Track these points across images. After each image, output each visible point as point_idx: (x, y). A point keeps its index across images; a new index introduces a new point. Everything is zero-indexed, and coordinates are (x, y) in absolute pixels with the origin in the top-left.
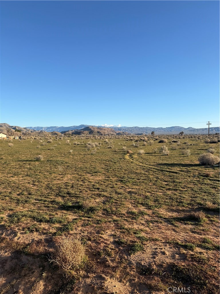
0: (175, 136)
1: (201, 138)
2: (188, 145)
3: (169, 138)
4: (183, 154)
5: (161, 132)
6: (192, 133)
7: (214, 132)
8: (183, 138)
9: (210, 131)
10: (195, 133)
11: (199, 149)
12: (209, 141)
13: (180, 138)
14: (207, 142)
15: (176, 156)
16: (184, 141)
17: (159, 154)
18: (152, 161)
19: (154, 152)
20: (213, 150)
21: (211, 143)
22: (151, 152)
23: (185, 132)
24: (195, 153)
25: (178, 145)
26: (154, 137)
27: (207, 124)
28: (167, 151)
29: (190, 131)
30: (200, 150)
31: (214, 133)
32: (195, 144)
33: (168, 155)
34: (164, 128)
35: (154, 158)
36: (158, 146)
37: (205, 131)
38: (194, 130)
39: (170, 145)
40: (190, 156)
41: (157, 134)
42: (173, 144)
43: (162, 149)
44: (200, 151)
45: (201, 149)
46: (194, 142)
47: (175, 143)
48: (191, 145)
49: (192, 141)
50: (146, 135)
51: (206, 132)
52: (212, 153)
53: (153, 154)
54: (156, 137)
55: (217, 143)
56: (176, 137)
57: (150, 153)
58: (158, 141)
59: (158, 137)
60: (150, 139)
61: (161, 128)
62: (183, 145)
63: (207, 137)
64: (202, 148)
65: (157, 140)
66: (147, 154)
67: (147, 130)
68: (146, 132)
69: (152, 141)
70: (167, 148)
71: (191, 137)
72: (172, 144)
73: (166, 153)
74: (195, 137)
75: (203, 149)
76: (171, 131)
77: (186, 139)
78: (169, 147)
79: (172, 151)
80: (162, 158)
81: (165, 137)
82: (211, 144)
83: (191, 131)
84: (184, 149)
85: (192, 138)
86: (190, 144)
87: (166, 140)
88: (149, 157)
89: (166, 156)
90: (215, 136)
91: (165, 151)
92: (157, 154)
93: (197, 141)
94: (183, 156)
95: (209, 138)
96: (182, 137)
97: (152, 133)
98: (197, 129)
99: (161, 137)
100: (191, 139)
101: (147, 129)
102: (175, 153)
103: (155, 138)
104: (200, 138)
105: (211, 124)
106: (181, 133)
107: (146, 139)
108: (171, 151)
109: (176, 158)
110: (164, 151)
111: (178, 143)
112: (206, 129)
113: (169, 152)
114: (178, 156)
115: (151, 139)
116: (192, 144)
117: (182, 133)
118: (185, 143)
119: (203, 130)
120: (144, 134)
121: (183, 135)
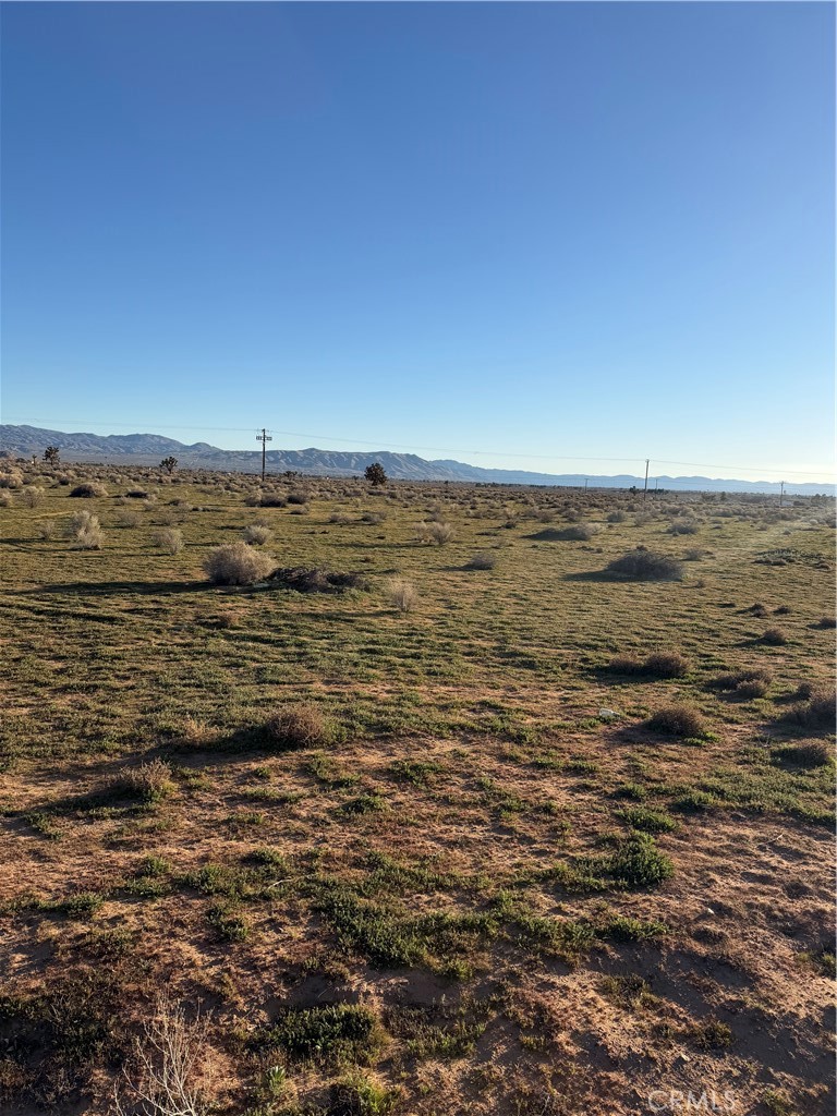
0: (143, 472)
1: (237, 487)
2: (183, 511)
3: (118, 481)
4: (157, 546)
5: (87, 450)
6: (208, 464)
7: (283, 468)
8: (173, 481)
9: (270, 462)
10: (221, 465)
11: (222, 524)
12: (260, 498)
13: (161, 481)
14: (250, 503)
15: (131, 552)
16: (172, 492)
17: (62, 546)
18: (24, 573)
19: (41, 535)
20: (264, 531)
21: (264, 504)
22: (26, 534)
23: (183, 462)
24: (204, 541)
25: (148, 510)
26: (57, 472)
27: (258, 438)
28: (93, 532)
29: (201, 456)
30: (222, 528)
31: (283, 472)
32: (209, 507)
33: (96, 548)
34: (103, 438)
35: (34, 561)
36: (63, 508)
37: (256, 460)
38: (217, 454)
39: (117, 508)
40: (181, 552)
41: (71, 461)
42: (129, 504)
43: (77, 524)
44: (222, 532)
45: (228, 527)
46: (210, 501)
47: (138, 501)
48: (196, 510)
49: (202, 495)
50: (22, 461)
51: (255, 466)
52: (255, 541)
53: (36, 546)
54: (64, 470)
55: (284, 506)
56: (148, 475)
57: (23, 541)
58: (71, 488)
59: (71, 473)
60: (35, 478)
61: (91, 435)
62: (167, 508)
63: (257, 483)
64: (232, 524)
65: (64, 483)
66: (7, 546)
67: (26, 438)
68: (22, 449)
69: (38, 490)
70: (95, 520)
71: (202, 480)
72: (123, 504)
73: (89, 542)
74: (217, 481)
75: (233, 528)
76: (128, 451)
77: (182, 485)
78: (111, 516)
79: (119, 530)
80: (68, 561)
81: (101, 475)
82: (264, 509)
83: (207, 457)
84: (167, 525)
85: (204, 483)
86: (191, 507)
87: (101, 487)
88: (11, 555)
89: (89, 554)
90: (282, 480)
91: (86, 531)
92: (52, 546)
93: (220, 495)
94: (155, 551)
95: (262, 487)
96: (169, 479)
97: (50, 454)
98: (227, 453)
99: (87, 471)
100: (204, 487)
101: (25, 433)
102: (130, 539)
103: (59, 476)
104: (232, 485)
105: (270, 439)
106: (165, 463)
107: (17, 476)
108: (117, 531)
109: (127, 560)
110: (81, 533)
111: (146, 501)
112: (255, 454)
113: (101, 535)
114: (138, 552)
115: (40, 477)
116: (201, 508)
117: (169, 463)
118: (175, 503)
119: (248, 456)
120: (13, 456)
121: (175, 469)
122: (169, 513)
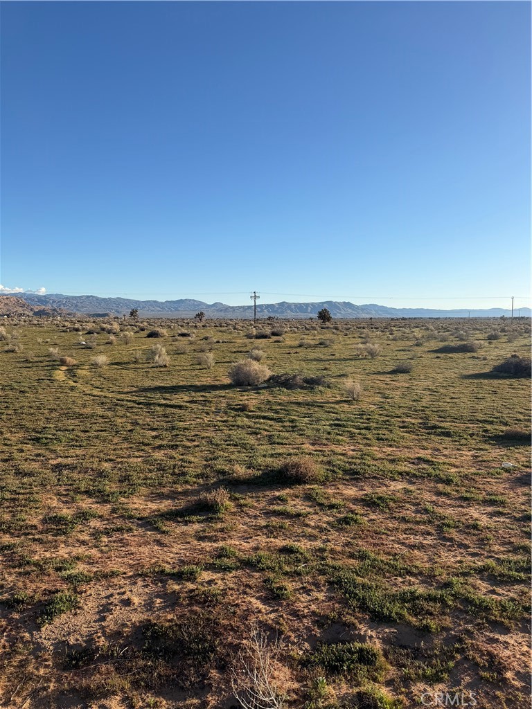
0: (185, 321)
1: (240, 328)
2: (211, 343)
3: (172, 327)
4: (199, 364)
5: (153, 311)
6: (222, 315)
7: (266, 315)
8: (203, 326)
9: (258, 312)
10: (229, 315)
11: (234, 350)
12: (255, 334)
13: (196, 327)
14: (249, 337)
15: (185, 368)
16: (203, 333)
17: (146, 365)
18: (127, 382)
19: (134, 360)
20: (261, 353)
21: (258, 337)
22: (125, 359)
23: (208, 314)
24: (225, 360)
25: (191, 343)
26: (137, 324)
27: (252, 297)
28: (164, 358)
29: (218, 310)
30: (235, 352)
31: (266, 317)
32: (226, 340)
33: (165, 366)
34: (162, 303)
35: (132, 374)
36: (143, 344)
37: (249, 311)
38: (227, 309)
39: (173, 343)
40: (213, 367)
41: (144, 317)
42: (180, 340)
43: (154, 353)
44: (235, 355)
45: (238, 352)
46: (226, 337)
47: (185, 338)
48: (218, 342)
49: (220, 334)
50: (117, 318)
51: (249, 315)
52: (257, 359)
53: (132, 366)
54: (142, 322)
55: (270, 338)
56: (188, 323)
57: (124, 363)
58: (147, 332)
59: (146, 324)
60: (126, 328)
61: (155, 302)
62: (201, 342)
63: (251, 325)
64: (240, 350)
65: (143, 330)
66: (116, 366)
67: (119, 305)
68: (117, 311)
69: (130, 334)
70: (164, 350)
71: (219, 324)
72: (177, 340)
73: (161, 363)
74: (228, 325)
75: (241, 352)
76: (176, 309)
77: (208, 328)
78: (171, 348)
79: (177, 356)
80: (151, 374)
81: (162, 324)
82: (258, 340)
83: (221, 311)
84: (203, 351)
85: (221, 326)
86: (215, 341)
87: (164, 331)
88: (119, 372)
89: (162, 369)
90: (266, 322)
91: (159, 356)
92: (140, 366)
93: (231, 333)
94: (198, 367)
95: (255, 327)
96: (201, 325)
97: (133, 313)
98: (233, 307)
99: (154, 322)
100: (220, 329)
101: (119, 302)
102: (184, 361)
103: (139, 326)
104: (237, 326)
105: (258, 297)
106: (198, 315)
107: (116, 327)
108: (175, 356)
109: (183, 372)
110: (157, 357)
111: (190, 338)
112: (249, 307)
113: (168, 358)
114: (189, 368)
115: (129, 327)
116: (221, 341)
117: (200, 316)
118: (206, 338)
119: (244, 308)
120: (112, 316)
121: (203, 319)
122: (203, 344)
